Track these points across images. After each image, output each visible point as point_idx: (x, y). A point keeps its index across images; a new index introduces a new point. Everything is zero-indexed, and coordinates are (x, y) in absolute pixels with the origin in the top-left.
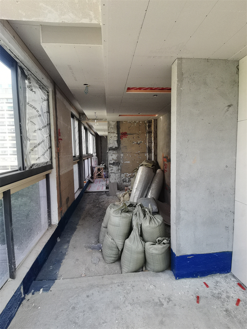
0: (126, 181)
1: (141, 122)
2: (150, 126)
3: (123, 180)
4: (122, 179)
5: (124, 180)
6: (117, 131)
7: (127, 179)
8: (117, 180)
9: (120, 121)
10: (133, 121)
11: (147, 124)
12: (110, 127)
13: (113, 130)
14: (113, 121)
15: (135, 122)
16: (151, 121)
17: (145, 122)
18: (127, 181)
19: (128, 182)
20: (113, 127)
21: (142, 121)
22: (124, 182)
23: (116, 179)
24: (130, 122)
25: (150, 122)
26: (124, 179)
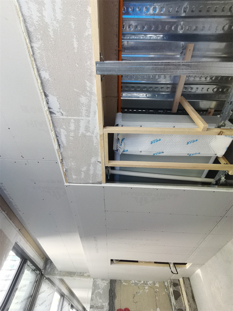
1: (157, 285)
2: (177, 295)
6: (109, 304)
9: (115, 281)
10: (142, 282)
11: (171, 290)
12: (96, 291)
13: (101, 301)
14: (103, 280)
15: (145, 283)
16: (177, 282)
17: (166, 284)
20: (101, 292)
21: (159, 282)
24: (136, 284)
25: (176, 284)
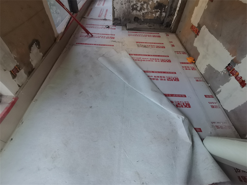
0: (136, 9)
3: (132, 6)
4: (132, 4)
5: (135, 7)
7: (139, 5)
8: (124, 6)
18: (139, 9)
19: (139, 11)
22: (134, 9)
23: (122, 4)
26: (135, 5)
